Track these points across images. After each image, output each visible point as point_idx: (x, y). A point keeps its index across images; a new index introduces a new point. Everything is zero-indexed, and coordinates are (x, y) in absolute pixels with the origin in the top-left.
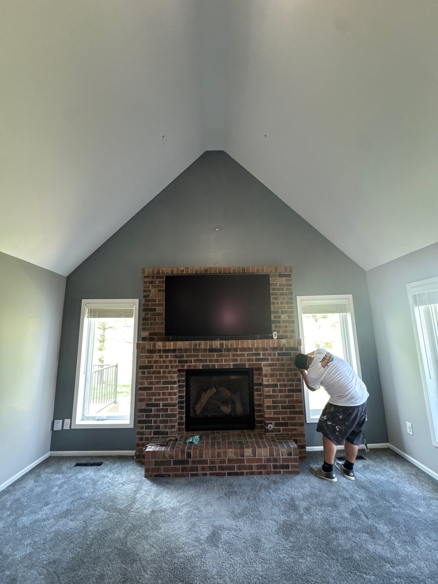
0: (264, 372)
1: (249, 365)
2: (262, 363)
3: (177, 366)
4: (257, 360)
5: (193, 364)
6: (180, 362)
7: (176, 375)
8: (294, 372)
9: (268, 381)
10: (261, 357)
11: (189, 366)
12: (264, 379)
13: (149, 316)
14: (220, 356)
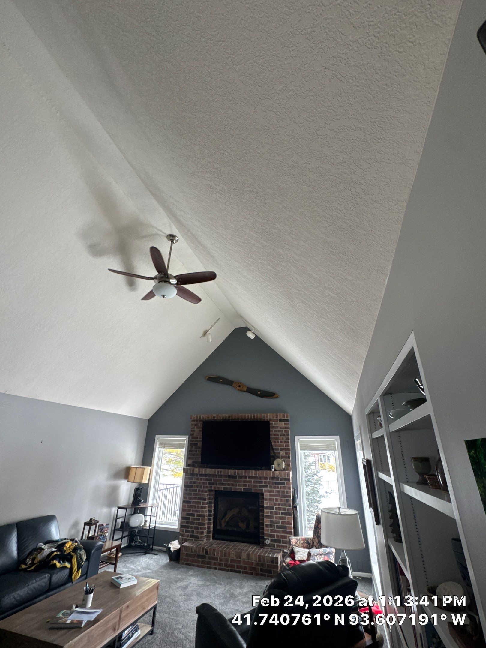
0: (265, 497)
1: (254, 490)
2: (264, 489)
3: (207, 487)
4: (260, 486)
5: (218, 486)
6: (209, 484)
7: (207, 493)
8: (286, 498)
9: (267, 504)
10: (263, 484)
11: (215, 488)
12: (265, 502)
13: (193, 449)
14: (235, 481)
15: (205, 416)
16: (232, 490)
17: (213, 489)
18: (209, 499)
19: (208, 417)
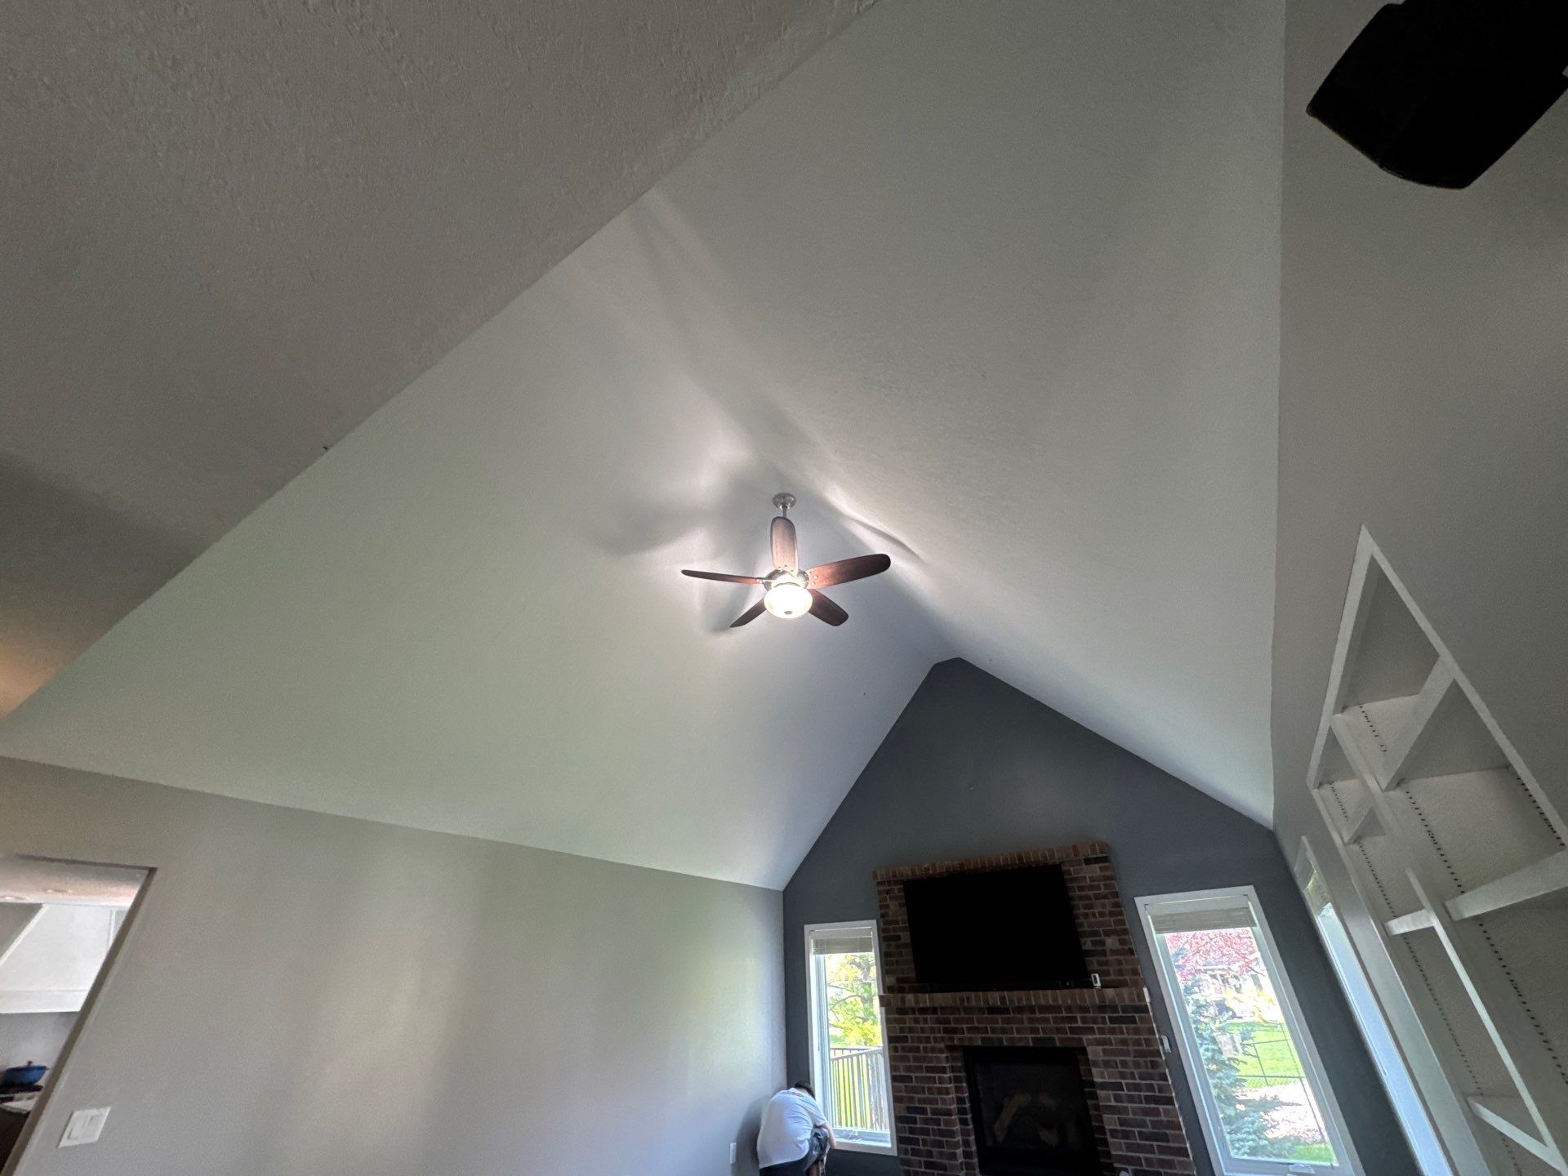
0: (1091, 1057)
1: (1060, 1039)
2: (1084, 1037)
3: (942, 1039)
4: (1073, 1030)
5: (967, 1035)
6: (946, 1031)
7: (944, 1055)
8: (1149, 1059)
9: (1102, 1075)
10: (1080, 1024)
11: (961, 1039)
12: (1094, 1070)
14: (1007, 1021)
15: (906, 871)
16: (1005, 1043)
17: (956, 1042)
18: (953, 1069)
19: (913, 872)
